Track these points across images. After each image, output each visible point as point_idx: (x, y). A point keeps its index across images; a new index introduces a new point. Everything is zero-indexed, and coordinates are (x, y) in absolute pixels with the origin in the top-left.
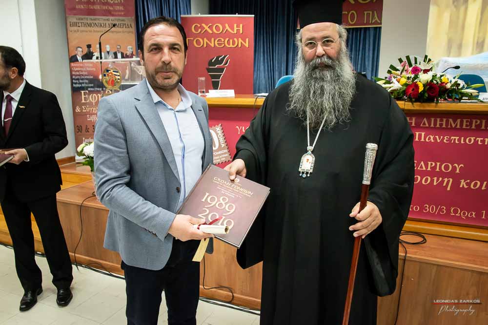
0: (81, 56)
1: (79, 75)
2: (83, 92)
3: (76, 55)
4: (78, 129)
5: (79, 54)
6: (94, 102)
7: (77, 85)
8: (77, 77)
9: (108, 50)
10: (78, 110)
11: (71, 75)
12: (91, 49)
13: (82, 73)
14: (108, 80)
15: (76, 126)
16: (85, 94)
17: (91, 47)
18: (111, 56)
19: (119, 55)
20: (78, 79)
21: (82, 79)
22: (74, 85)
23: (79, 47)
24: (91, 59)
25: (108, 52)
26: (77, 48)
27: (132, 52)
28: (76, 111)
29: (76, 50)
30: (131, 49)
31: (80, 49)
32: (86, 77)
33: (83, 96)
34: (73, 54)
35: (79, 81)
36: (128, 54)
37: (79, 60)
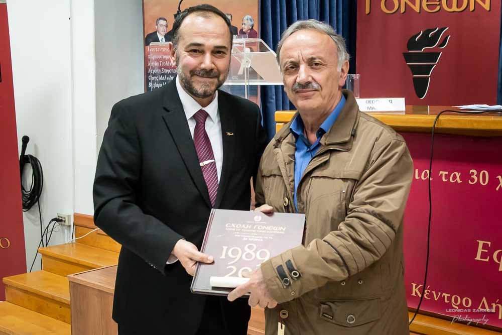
0: (164, 34)
1: (160, 68)
3: (155, 33)
5: (161, 32)
7: (156, 85)
8: (155, 71)
11: (147, 68)
13: (164, 64)
20: (157, 75)
21: (163, 75)
22: (150, 85)
23: (160, 19)
26: (158, 20)
27: (252, 27)
29: (157, 25)
30: (251, 20)
31: (162, 22)
32: (169, 71)
34: (151, 32)
35: (158, 78)
36: (244, 30)
37: (160, 41)
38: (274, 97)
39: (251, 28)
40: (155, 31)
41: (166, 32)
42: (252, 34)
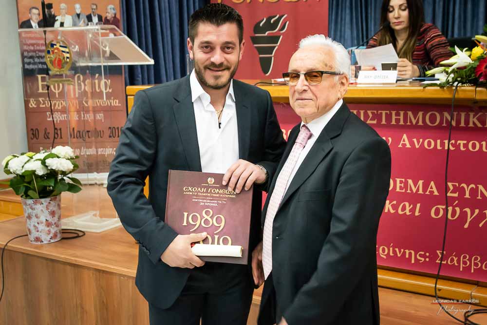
0: (37, 21)
1: (34, 51)
2: (39, 76)
3: (29, 21)
4: (33, 134)
5: (34, 19)
6: (57, 92)
7: (31, 67)
8: (30, 54)
9: (78, 11)
10: (32, 104)
11: (23, 52)
12: (52, 10)
13: (38, 48)
14: (53, 59)
15: (30, 129)
16: (43, 79)
17: (52, 8)
18: (82, 22)
19: (95, 19)
20: (31, 57)
21: (39, 57)
22: (27, 66)
23: (33, 8)
24: (52, 25)
25: (78, 15)
26: (30, 10)
28: (30, 106)
29: (30, 13)
30: (114, 9)
31: (35, 11)
33: (40, 83)
34: (25, 19)
35: (34, 60)
36: (108, 18)
37: (34, 27)
38: (140, 76)
39: (114, 16)
40: (28, 19)
41: (39, 20)
42: (115, 21)
